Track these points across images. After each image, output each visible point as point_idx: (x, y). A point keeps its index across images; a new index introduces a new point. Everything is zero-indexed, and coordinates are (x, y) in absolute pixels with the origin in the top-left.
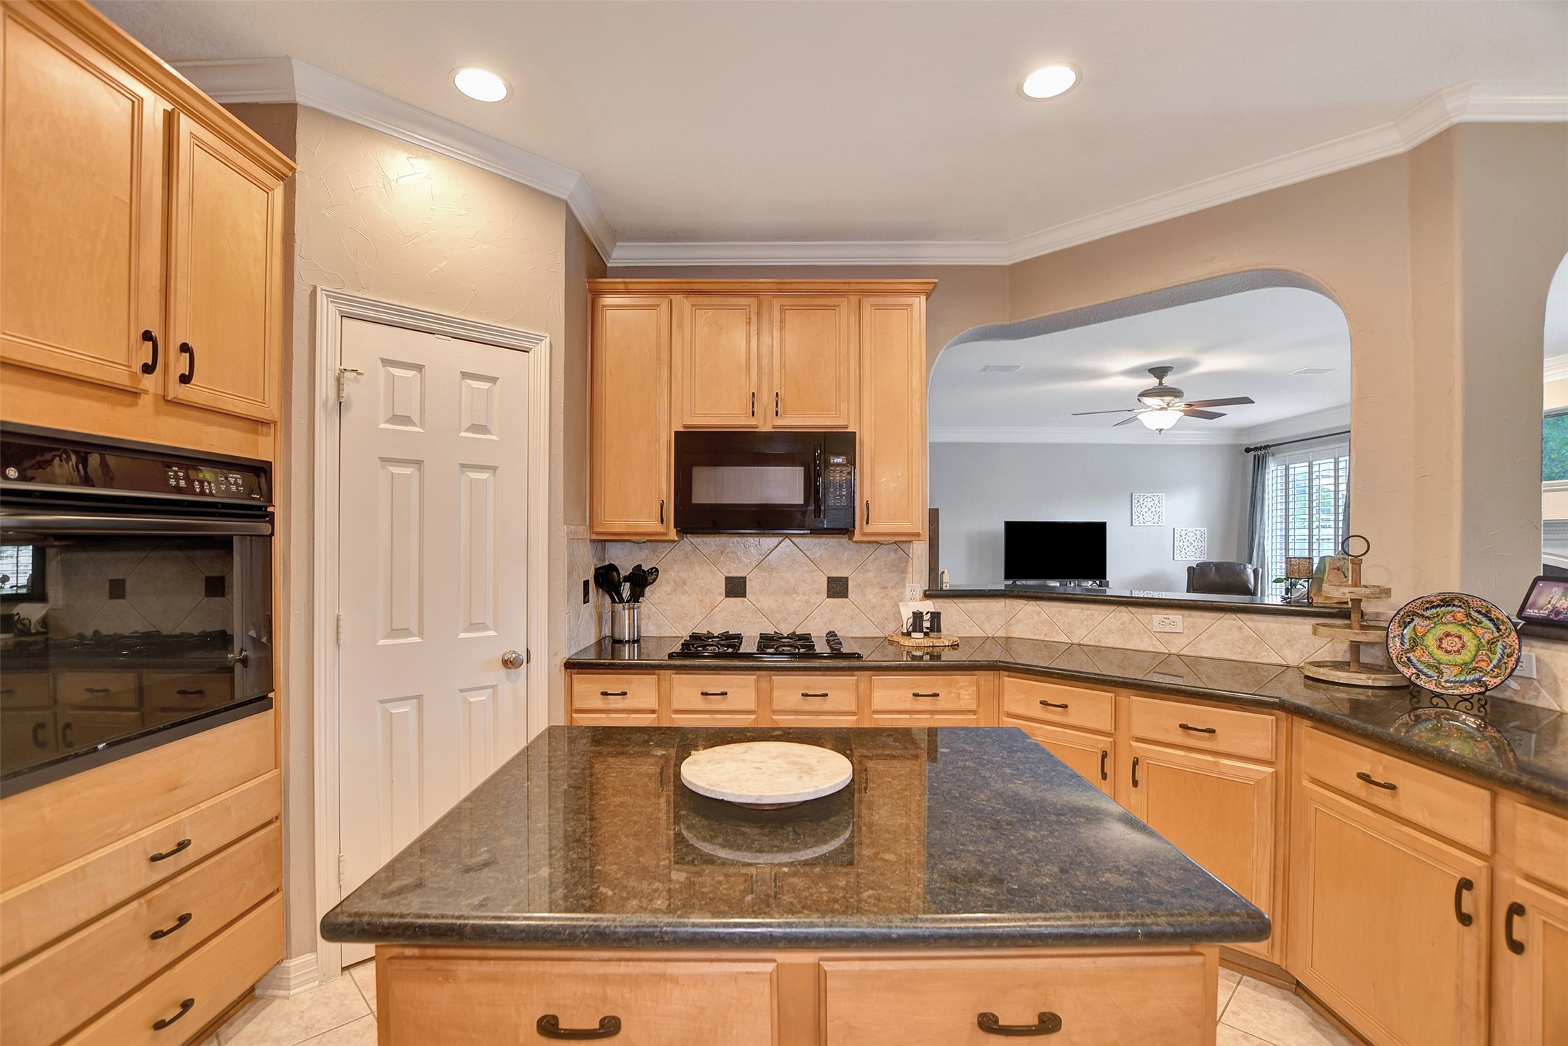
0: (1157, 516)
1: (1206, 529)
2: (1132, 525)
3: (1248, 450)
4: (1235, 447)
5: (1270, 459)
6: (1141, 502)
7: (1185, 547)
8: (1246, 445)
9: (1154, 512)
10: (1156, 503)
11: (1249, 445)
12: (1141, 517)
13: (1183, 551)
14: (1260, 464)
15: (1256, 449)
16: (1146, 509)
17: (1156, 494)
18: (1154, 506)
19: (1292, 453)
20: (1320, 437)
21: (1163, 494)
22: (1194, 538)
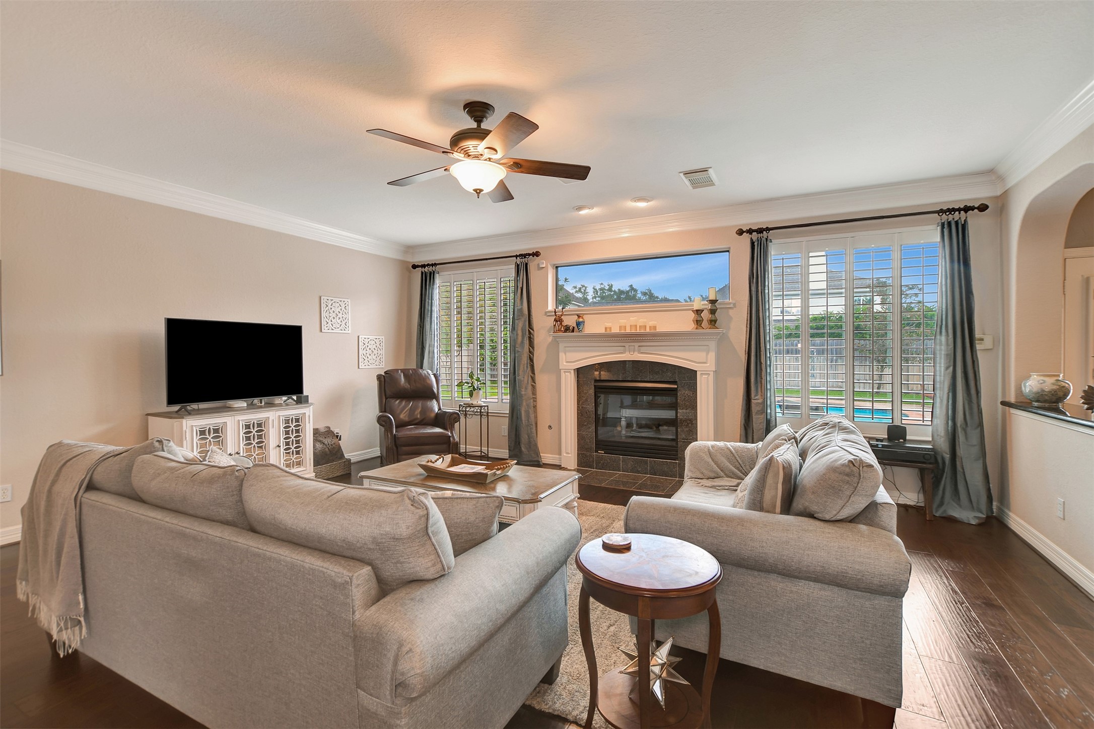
0: (344, 322)
1: (383, 337)
2: (321, 331)
3: (414, 267)
4: (403, 263)
5: (437, 276)
6: (330, 306)
7: (368, 355)
8: (413, 262)
9: (341, 319)
10: (343, 309)
11: (415, 262)
12: (330, 323)
13: (366, 358)
14: (427, 279)
15: (423, 266)
16: (334, 315)
17: (343, 300)
18: (341, 313)
19: (456, 272)
20: (487, 259)
21: (349, 300)
22: (374, 347)
